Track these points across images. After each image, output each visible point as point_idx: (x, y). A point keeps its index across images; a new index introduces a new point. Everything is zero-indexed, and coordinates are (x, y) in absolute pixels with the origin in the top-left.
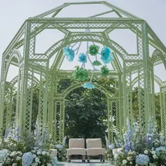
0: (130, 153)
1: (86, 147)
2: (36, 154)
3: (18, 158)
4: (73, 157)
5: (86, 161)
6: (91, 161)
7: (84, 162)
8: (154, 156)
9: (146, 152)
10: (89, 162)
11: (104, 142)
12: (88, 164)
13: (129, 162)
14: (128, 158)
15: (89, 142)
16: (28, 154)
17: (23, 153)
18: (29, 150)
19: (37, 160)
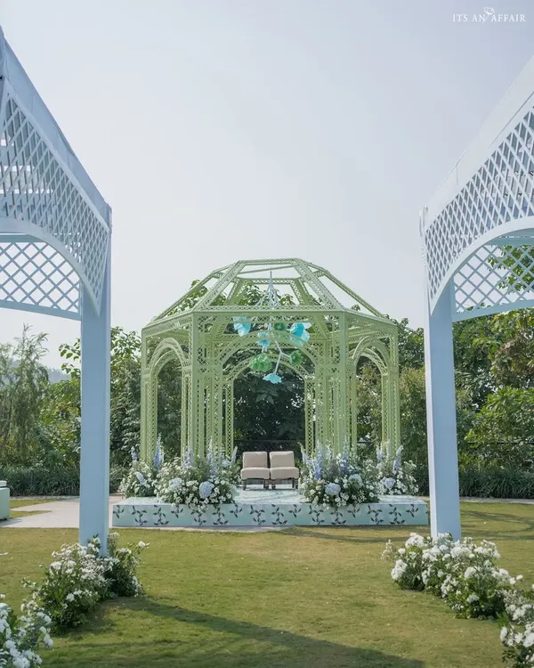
0: (319, 482)
1: (269, 467)
2: (213, 483)
3: (195, 488)
4: (251, 481)
5: (270, 487)
6: (277, 486)
7: (266, 488)
8: (345, 486)
9: (337, 481)
10: (274, 488)
11: (298, 456)
12: (273, 493)
13: (317, 491)
14: (317, 488)
15: (274, 457)
16: (205, 483)
17: (200, 483)
18: (205, 479)
19: (217, 490)
